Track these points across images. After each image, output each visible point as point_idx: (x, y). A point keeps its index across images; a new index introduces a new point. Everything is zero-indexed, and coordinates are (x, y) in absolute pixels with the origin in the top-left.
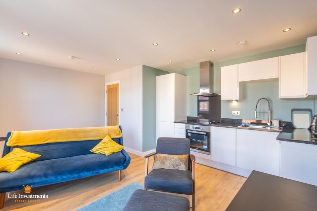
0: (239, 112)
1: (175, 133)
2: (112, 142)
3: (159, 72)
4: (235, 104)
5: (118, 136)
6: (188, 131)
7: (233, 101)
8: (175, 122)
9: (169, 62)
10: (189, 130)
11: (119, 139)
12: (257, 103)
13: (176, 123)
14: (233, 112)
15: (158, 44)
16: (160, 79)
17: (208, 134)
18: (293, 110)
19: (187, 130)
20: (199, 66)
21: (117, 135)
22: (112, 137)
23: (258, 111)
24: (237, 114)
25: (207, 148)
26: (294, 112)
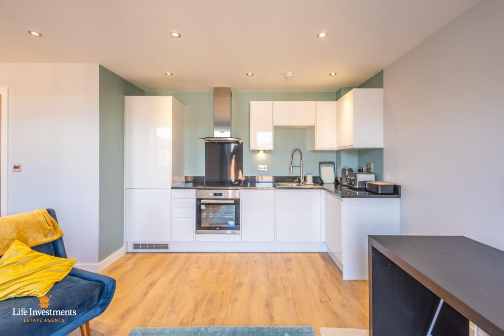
0: (266, 167)
1: (172, 208)
2: (37, 256)
3: (132, 88)
4: (261, 156)
5: (49, 235)
6: (203, 201)
7: (260, 152)
8: (172, 188)
9: (166, 74)
10: (202, 199)
11: (54, 243)
12: (293, 155)
13: (173, 190)
14: (259, 166)
15: (180, 36)
16: (135, 103)
17: (237, 202)
18: (321, 163)
19: (198, 200)
20: (212, 92)
21: (46, 236)
22: (34, 244)
23: (293, 165)
24: (263, 169)
25: (234, 224)
26: (321, 165)
